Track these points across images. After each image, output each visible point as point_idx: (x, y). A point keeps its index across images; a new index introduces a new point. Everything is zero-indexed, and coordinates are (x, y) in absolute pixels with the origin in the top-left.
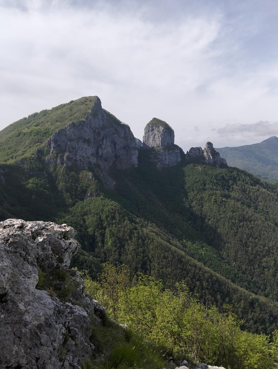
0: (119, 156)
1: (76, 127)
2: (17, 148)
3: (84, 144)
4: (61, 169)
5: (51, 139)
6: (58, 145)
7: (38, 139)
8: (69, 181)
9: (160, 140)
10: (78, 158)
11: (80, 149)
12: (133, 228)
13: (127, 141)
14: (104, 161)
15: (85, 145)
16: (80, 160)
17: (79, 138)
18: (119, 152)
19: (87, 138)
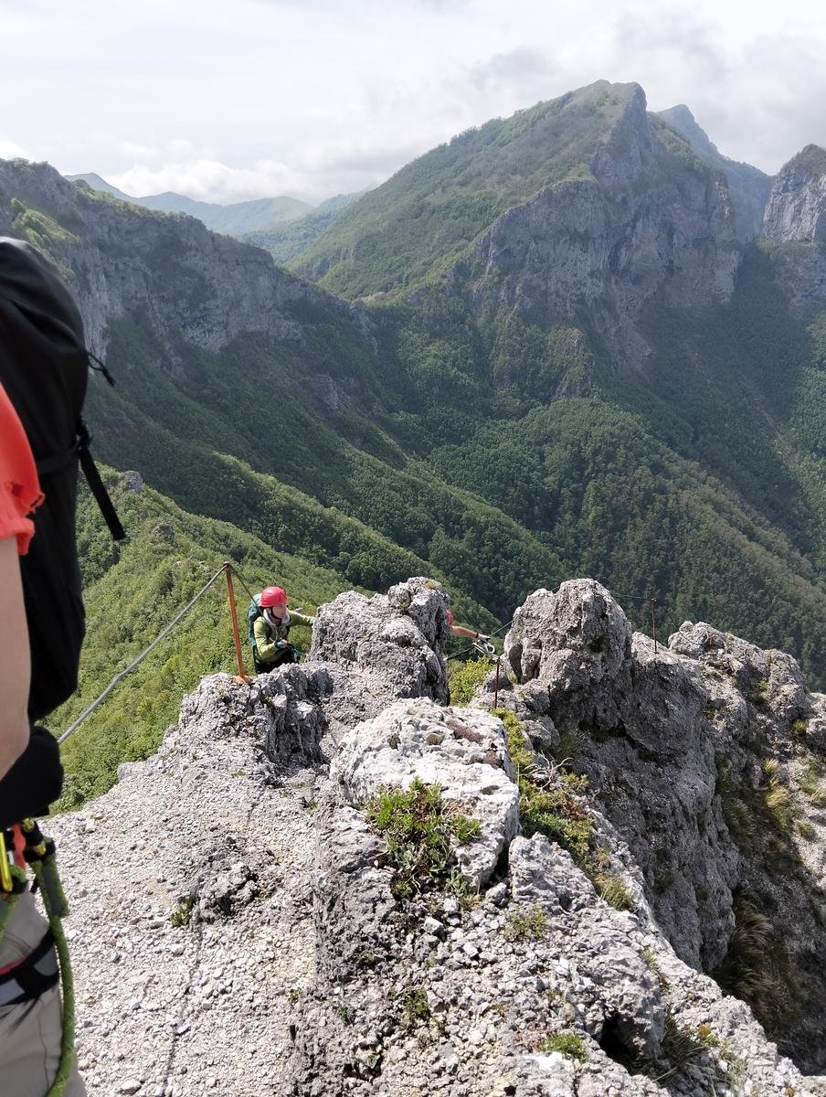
0: (680, 269)
1: (554, 203)
2: (412, 253)
3: (572, 247)
4: (506, 319)
5: (489, 233)
6: (506, 250)
7: (464, 230)
8: (520, 352)
9: (815, 219)
10: (553, 288)
11: (561, 262)
12: (655, 487)
13: (709, 220)
14: (631, 284)
15: (573, 251)
16: (557, 292)
17: (561, 232)
18: (682, 255)
19: (582, 230)
